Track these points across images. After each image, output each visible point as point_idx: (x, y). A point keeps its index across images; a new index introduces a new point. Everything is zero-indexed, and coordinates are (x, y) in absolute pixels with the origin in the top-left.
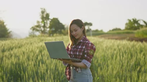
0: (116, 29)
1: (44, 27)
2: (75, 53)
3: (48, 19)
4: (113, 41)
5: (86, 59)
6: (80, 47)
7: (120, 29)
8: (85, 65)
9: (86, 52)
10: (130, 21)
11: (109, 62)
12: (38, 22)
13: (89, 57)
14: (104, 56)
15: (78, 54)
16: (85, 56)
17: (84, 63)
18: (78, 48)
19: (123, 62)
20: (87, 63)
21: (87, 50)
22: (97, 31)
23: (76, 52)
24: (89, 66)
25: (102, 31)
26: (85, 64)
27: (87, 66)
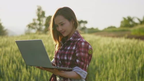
0: (111, 27)
1: (40, 24)
2: (62, 58)
3: (44, 17)
4: (110, 39)
5: (79, 65)
6: (69, 48)
7: (114, 27)
8: (79, 75)
9: (77, 55)
10: (125, 19)
11: (108, 64)
12: (34, 20)
13: (83, 63)
14: (102, 57)
15: (66, 58)
16: (78, 61)
17: (77, 72)
18: (66, 50)
19: (127, 65)
20: (81, 72)
21: (79, 52)
22: (92, 29)
23: (64, 56)
24: (84, 75)
25: (97, 29)
26: (79, 73)
27: (82, 75)
